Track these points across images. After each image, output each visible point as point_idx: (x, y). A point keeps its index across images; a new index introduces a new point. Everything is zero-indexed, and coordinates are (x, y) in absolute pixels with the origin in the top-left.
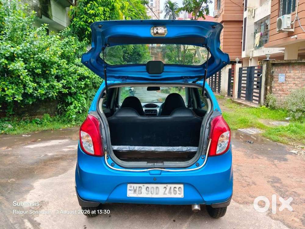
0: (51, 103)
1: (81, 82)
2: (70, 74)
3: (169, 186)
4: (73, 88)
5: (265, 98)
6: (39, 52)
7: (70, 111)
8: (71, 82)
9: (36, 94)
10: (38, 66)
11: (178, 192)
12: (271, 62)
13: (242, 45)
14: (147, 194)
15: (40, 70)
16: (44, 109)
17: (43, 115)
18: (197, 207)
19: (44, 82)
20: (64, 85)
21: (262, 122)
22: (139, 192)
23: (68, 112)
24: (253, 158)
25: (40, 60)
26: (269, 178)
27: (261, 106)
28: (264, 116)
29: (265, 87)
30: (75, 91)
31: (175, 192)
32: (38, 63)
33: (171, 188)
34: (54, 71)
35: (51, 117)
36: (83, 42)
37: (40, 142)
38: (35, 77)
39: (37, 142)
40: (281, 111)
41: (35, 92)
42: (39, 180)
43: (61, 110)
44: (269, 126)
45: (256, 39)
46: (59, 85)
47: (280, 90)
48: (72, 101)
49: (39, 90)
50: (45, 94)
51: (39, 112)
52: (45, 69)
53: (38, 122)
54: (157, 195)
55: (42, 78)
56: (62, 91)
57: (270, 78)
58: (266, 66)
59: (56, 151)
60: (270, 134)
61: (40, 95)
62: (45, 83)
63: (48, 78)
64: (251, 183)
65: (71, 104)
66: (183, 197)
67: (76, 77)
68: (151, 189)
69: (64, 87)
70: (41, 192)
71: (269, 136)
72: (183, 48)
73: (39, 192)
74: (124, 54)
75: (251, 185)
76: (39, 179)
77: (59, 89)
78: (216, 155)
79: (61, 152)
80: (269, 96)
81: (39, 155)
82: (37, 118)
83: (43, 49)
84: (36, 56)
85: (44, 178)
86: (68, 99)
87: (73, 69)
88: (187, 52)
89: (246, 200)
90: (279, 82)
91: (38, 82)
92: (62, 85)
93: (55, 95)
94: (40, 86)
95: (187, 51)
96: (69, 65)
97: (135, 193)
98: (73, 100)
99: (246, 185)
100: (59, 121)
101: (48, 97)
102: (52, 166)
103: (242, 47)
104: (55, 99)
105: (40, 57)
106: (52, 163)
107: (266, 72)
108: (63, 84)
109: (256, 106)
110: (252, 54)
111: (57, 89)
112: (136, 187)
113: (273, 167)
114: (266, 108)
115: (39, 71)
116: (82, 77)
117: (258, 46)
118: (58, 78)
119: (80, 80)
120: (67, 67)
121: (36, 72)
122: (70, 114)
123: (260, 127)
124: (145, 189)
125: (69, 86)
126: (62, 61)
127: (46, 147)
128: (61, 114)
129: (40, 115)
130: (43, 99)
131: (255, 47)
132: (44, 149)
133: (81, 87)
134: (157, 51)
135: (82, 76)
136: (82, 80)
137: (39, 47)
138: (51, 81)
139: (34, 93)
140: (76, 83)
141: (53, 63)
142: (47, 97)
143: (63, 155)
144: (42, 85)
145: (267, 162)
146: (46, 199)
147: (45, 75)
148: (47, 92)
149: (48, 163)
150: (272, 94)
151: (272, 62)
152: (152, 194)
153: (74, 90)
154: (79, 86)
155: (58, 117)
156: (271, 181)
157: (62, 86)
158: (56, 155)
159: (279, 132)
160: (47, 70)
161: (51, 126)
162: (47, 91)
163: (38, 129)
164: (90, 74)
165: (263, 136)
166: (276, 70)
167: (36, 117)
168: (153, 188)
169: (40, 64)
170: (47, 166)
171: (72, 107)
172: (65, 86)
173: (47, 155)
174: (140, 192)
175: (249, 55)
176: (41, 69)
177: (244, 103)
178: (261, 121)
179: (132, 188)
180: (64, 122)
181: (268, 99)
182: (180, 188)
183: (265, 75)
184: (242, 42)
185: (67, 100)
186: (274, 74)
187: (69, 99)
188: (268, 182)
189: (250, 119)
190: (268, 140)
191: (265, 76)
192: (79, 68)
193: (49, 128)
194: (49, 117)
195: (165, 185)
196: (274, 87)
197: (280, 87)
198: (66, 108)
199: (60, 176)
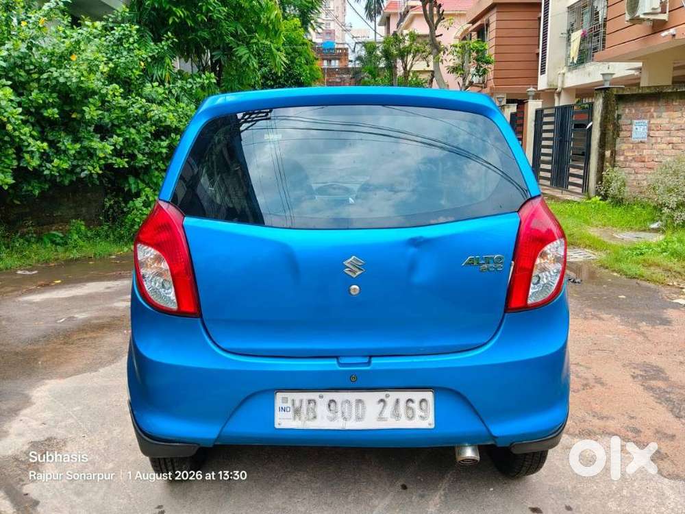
0: (89, 194)
1: (159, 142)
2: (131, 121)
3: (394, 395)
4: (140, 156)
5: (600, 178)
6: (52, 66)
7: (135, 211)
8: (135, 142)
9: (49, 169)
10: (51, 100)
11: (418, 412)
12: (615, 93)
13: (538, 61)
14: (332, 419)
15: (56, 110)
16: (71, 208)
17: (68, 222)
18: (469, 453)
19: (68, 140)
20: (119, 147)
21: (596, 235)
22: (308, 414)
23: (129, 215)
24: (586, 318)
25: (55, 86)
26: (635, 368)
27: (590, 198)
28: (599, 221)
29: (599, 152)
30: (146, 163)
31: (410, 412)
32: (51, 93)
33: (397, 401)
34: (91, 112)
35: (91, 229)
36: (163, 43)
37: (57, 286)
38: (46, 129)
39: (52, 286)
40: (637, 209)
41: (45, 166)
42: (47, 381)
43: (114, 211)
44: (613, 242)
45: (572, 44)
46: (104, 148)
47: (634, 159)
48: (140, 188)
49: (56, 160)
50: (71, 171)
51: (60, 216)
52: (67, 109)
53: (58, 240)
54: (358, 423)
55: (63, 130)
56: (114, 162)
57: (611, 130)
58: (603, 103)
59: (98, 307)
60: (618, 260)
61: (59, 172)
62: (70, 142)
63: (78, 131)
64: (592, 382)
65: (138, 195)
66: (433, 426)
67: (147, 128)
68: (342, 406)
69: (117, 153)
70: (47, 415)
71: (616, 266)
72: (402, 69)
73: (44, 415)
74: (265, 82)
75: (594, 386)
76: (48, 379)
77: (105, 158)
78: (527, 308)
79: (110, 309)
80: (609, 172)
81: (53, 319)
82: (57, 230)
83: (60, 57)
84: (45, 76)
85: (62, 377)
86: (130, 185)
87: (140, 108)
88: (410, 79)
89: (586, 426)
90: (632, 140)
91: (53, 141)
92: (113, 147)
93: (97, 173)
94: (59, 152)
95: (411, 74)
96: (128, 99)
97: (297, 419)
98: (141, 185)
99: (580, 387)
100: (107, 236)
101: (80, 180)
102: (85, 346)
103: (540, 64)
104: (98, 183)
105: (55, 78)
106: (84, 339)
107: (602, 116)
108: (114, 145)
109: (576, 198)
110: (563, 82)
111: (100, 158)
112: (301, 401)
113: (640, 338)
114: (601, 202)
115: (52, 113)
116: (162, 129)
117: (575, 62)
118: (104, 131)
119: (157, 135)
120: (123, 103)
121: (45, 114)
122: (134, 220)
123: (593, 245)
124: (325, 408)
125: (130, 151)
126: (111, 87)
127: (74, 298)
128: (114, 220)
129: (62, 222)
130: (67, 182)
131: (569, 64)
132: (67, 304)
133: (161, 153)
134: (341, 78)
135: (161, 126)
136: (163, 137)
137: (52, 54)
138: (84, 138)
139: (44, 168)
140: (147, 145)
141: (89, 94)
142: (77, 178)
143: (113, 317)
144: (63, 148)
145: (621, 327)
146: (60, 433)
147: (70, 124)
148: (74, 167)
149: (75, 337)
150: (615, 169)
151: (617, 91)
152: (345, 419)
153: (142, 160)
154: (156, 151)
155: (106, 228)
156: (641, 375)
157: (111, 151)
158: (97, 318)
159: (641, 257)
160: (74, 111)
161: (88, 250)
162: (75, 163)
163: (56, 257)
164: (182, 122)
165: (601, 266)
166: (627, 110)
167: (54, 228)
168: (348, 402)
169: (55, 95)
170: (71, 346)
171: (138, 202)
172: (121, 150)
173: (73, 317)
174: (311, 415)
175: (555, 84)
176: (58, 109)
177: (546, 192)
178: (593, 232)
179: (289, 404)
180: (120, 239)
181: (608, 181)
182: (423, 400)
183: (601, 124)
184: (538, 54)
185: (127, 185)
186: (621, 122)
187: (132, 184)
188: (634, 377)
189: (567, 228)
190: (615, 274)
191: (601, 127)
192: (154, 106)
193: (83, 255)
194: (83, 228)
195: (382, 395)
196: (621, 153)
197: (634, 152)
198: (126, 206)
199: (101, 370)
